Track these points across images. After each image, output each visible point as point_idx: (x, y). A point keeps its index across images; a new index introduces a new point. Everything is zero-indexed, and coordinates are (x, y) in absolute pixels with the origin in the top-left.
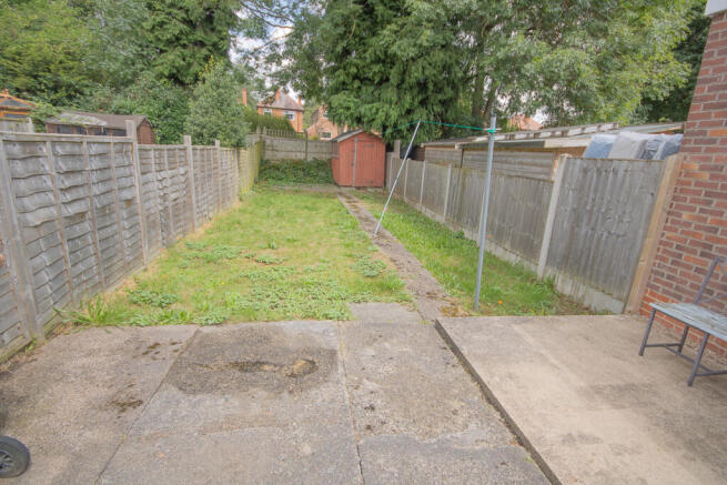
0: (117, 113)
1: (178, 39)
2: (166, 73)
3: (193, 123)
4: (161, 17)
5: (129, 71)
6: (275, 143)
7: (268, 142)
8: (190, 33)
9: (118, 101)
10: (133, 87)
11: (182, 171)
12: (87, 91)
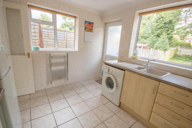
0: (144, 43)
1: (161, 27)
2: (156, 35)
3: (156, 46)
4: (159, 23)
5: (148, 36)
6: (181, 50)
7: (179, 50)
8: (165, 25)
9: (145, 41)
10: (148, 38)
11: (149, 53)
12: (140, 40)
